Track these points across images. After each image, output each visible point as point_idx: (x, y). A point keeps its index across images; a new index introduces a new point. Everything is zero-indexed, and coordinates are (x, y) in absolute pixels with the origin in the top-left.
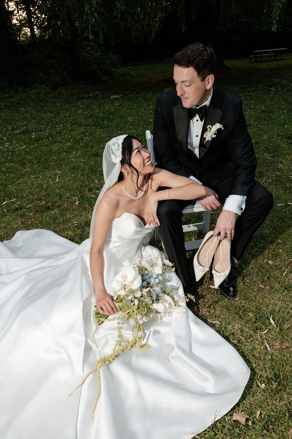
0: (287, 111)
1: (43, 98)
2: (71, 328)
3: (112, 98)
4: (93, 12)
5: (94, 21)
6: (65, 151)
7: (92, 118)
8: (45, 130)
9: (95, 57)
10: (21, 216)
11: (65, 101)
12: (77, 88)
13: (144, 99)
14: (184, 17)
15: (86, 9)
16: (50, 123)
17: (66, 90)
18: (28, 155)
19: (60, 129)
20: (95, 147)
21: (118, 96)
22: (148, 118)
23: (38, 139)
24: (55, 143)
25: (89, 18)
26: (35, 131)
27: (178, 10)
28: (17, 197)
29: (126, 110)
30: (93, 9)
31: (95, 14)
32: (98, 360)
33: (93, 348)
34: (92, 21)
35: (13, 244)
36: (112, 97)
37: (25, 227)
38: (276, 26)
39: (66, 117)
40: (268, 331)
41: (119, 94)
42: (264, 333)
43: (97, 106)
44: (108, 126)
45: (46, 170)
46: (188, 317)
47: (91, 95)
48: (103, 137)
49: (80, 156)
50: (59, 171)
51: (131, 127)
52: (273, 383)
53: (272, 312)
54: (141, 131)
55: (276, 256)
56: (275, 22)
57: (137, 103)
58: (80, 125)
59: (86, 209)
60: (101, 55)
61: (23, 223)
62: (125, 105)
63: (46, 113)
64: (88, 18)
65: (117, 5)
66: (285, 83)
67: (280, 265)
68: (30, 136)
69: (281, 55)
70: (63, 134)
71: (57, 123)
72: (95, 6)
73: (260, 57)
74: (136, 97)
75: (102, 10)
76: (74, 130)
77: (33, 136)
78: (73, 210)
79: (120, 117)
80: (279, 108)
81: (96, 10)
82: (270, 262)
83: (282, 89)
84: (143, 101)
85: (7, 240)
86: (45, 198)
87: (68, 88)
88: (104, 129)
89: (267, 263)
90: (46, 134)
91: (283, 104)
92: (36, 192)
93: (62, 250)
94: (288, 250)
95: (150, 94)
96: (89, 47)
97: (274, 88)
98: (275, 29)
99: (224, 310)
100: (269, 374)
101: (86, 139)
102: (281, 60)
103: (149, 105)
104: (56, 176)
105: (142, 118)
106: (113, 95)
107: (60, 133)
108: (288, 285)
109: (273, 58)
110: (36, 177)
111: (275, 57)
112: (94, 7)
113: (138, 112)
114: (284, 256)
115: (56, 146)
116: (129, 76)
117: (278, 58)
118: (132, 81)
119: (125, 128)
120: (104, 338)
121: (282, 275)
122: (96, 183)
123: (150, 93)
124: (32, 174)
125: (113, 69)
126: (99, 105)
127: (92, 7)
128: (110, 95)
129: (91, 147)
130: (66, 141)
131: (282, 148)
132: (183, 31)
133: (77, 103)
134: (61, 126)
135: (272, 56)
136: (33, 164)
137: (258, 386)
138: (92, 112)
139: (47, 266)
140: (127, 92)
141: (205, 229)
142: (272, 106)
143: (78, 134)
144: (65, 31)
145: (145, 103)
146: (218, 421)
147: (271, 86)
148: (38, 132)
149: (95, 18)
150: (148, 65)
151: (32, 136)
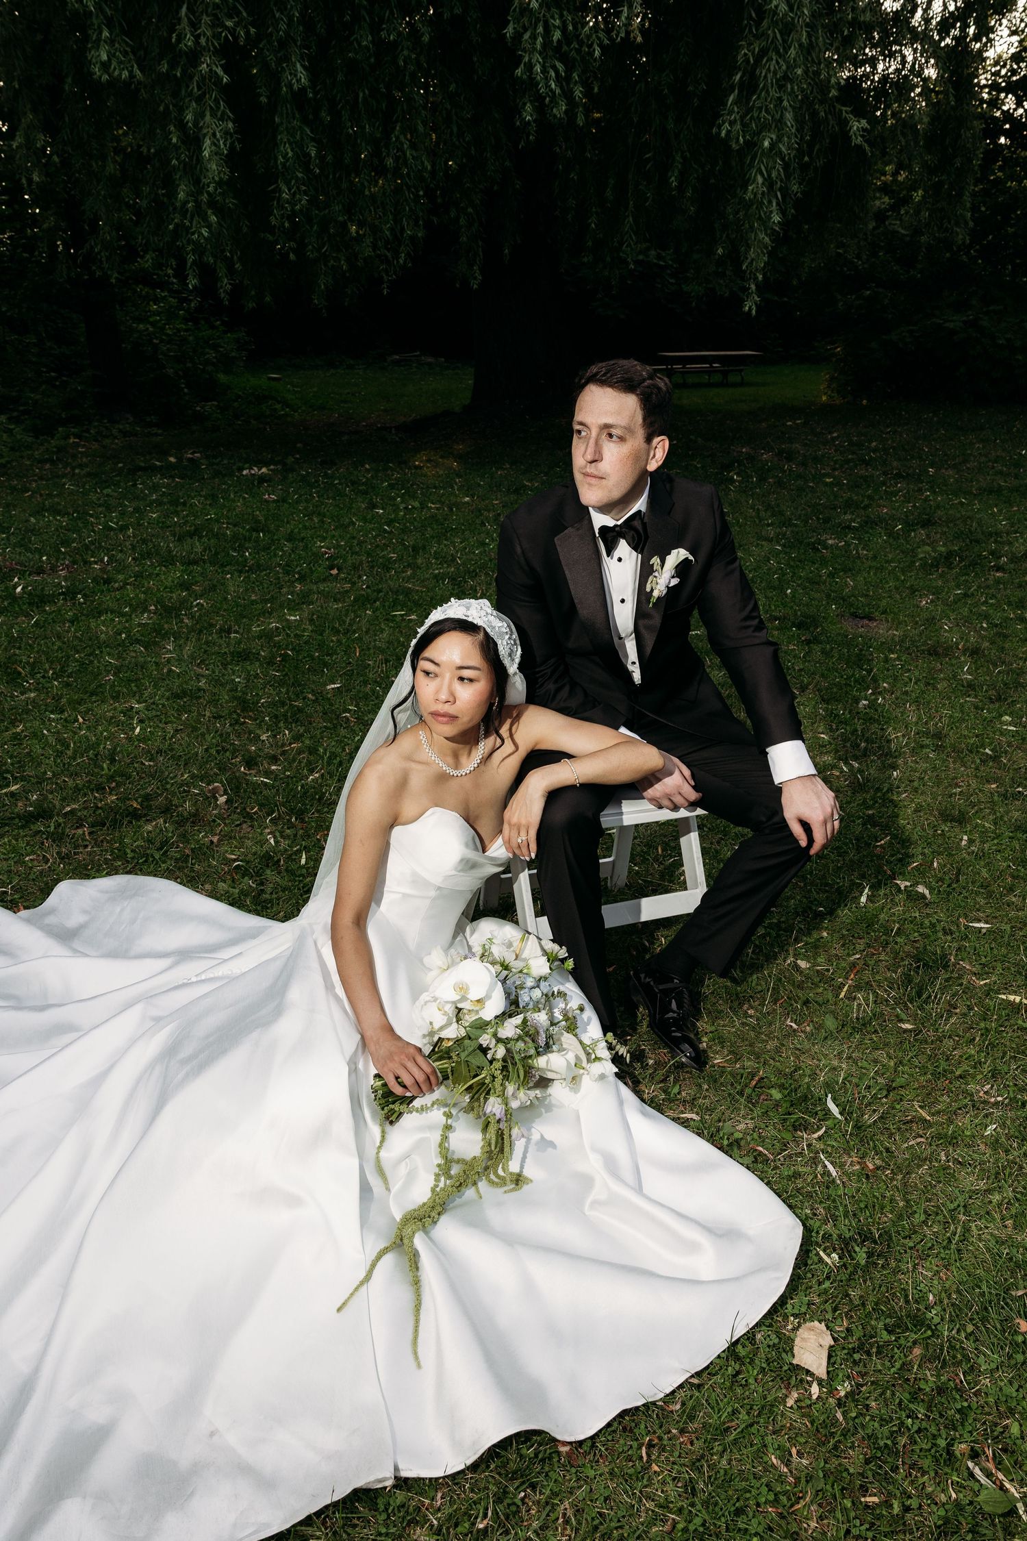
0: (784, 546)
1: (8, 462)
2: (320, 1135)
3: (247, 475)
4: (204, 206)
5: (206, 234)
6: (138, 641)
7: (200, 537)
8: (54, 569)
9: (168, 335)
10: (50, 835)
11: (89, 475)
12: (115, 432)
13: (352, 485)
14: (480, 243)
15: (181, 195)
16: (65, 548)
17: (80, 437)
18: (19, 648)
19: (103, 570)
20: (236, 632)
21: (264, 470)
22: (377, 546)
23: (38, 600)
24: (100, 614)
25: (191, 223)
26: (22, 575)
27: (462, 221)
28: (23, 779)
29: (304, 516)
30: (205, 197)
31: (209, 212)
32: (398, 1220)
33: (375, 1190)
34: (200, 234)
35: (51, 920)
36: (245, 472)
37: (74, 871)
38: (756, 298)
39: (111, 529)
40: (825, 1132)
41: (266, 464)
42: (816, 1136)
43: (206, 499)
44: (258, 567)
45: (94, 698)
46: (621, 1103)
47: (172, 459)
48: (253, 602)
49: (192, 657)
50: (139, 702)
51: (335, 572)
52: (857, 1249)
53: (829, 1086)
54: (367, 587)
55: (816, 948)
56: (753, 287)
57: (334, 499)
58: (169, 560)
59: (252, 819)
60: (186, 330)
61: (62, 858)
62: (298, 502)
63: (38, 512)
64: (188, 224)
65: (280, 191)
66: (767, 461)
67: (828, 970)
68: (7, 588)
69: (741, 371)
70: (117, 585)
71: (87, 548)
72: (211, 189)
73: (681, 372)
74: (326, 475)
75: (231, 202)
76: (150, 575)
77: (19, 589)
78: (214, 821)
79: (290, 538)
80: (760, 538)
81: (212, 204)
82: (803, 964)
83: (762, 479)
84: (350, 491)
85: (26, 908)
86: (114, 784)
87: (88, 431)
88: (249, 577)
89: (797, 967)
90: (60, 583)
91: (768, 525)
92: (78, 764)
93: (215, 936)
94: (845, 932)
95: (368, 471)
96: (151, 303)
97: (738, 475)
98: (754, 307)
99: (706, 1087)
100: (845, 1229)
101: (198, 604)
102: (742, 384)
103: (373, 506)
104: (132, 718)
105: (360, 543)
106: (247, 466)
107: (107, 581)
108: (858, 1019)
109: (717, 378)
110: (66, 720)
111: (725, 374)
112: (208, 193)
113: (344, 527)
114: (837, 949)
115: (104, 623)
116: (279, 402)
117: (732, 378)
118: (289, 419)
119: (315, 575)
120: (404, 1163)
121: (837, 996)
122: (263, 741)
123: (367, 466)
124: (50, 709)
125: (222, 377)
126: (214, 497)
127: (200, 192)
128: (241, 465)
129: (221, 630)
130: (134, 610)
131: (786, 652)
132: (475, 286)
133: (135, 485)
134: (106, 559)
135: (716, 371)
136: (44, 677)
137: (821, 1260)
138: (196, 517)
139: (194, 979)
140: (290, 460)
141: (615, 879)
142: (740, 527)
143: (166, 588)
144: (99, 253)
145: (360, 499)
146: (738, 1341)
147: (729, 467)
148: (30, 575)
149: (209, 226)
150: (332, 371)
151: (15, 587)
